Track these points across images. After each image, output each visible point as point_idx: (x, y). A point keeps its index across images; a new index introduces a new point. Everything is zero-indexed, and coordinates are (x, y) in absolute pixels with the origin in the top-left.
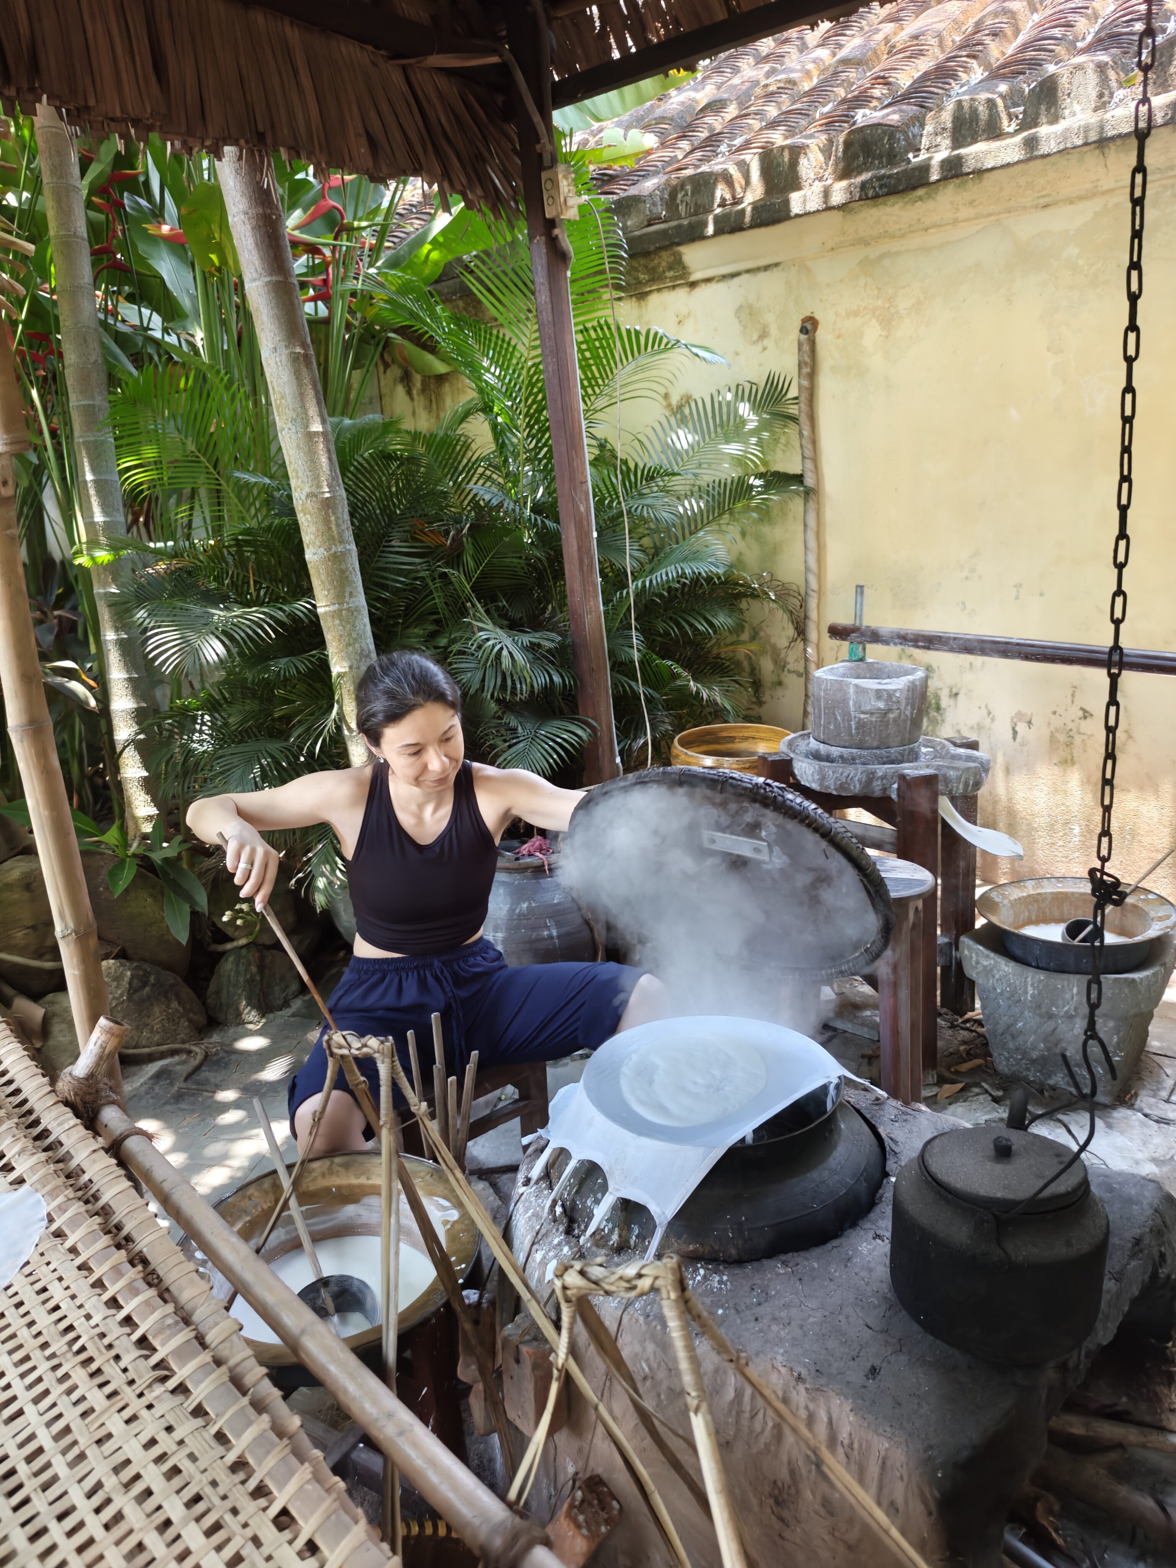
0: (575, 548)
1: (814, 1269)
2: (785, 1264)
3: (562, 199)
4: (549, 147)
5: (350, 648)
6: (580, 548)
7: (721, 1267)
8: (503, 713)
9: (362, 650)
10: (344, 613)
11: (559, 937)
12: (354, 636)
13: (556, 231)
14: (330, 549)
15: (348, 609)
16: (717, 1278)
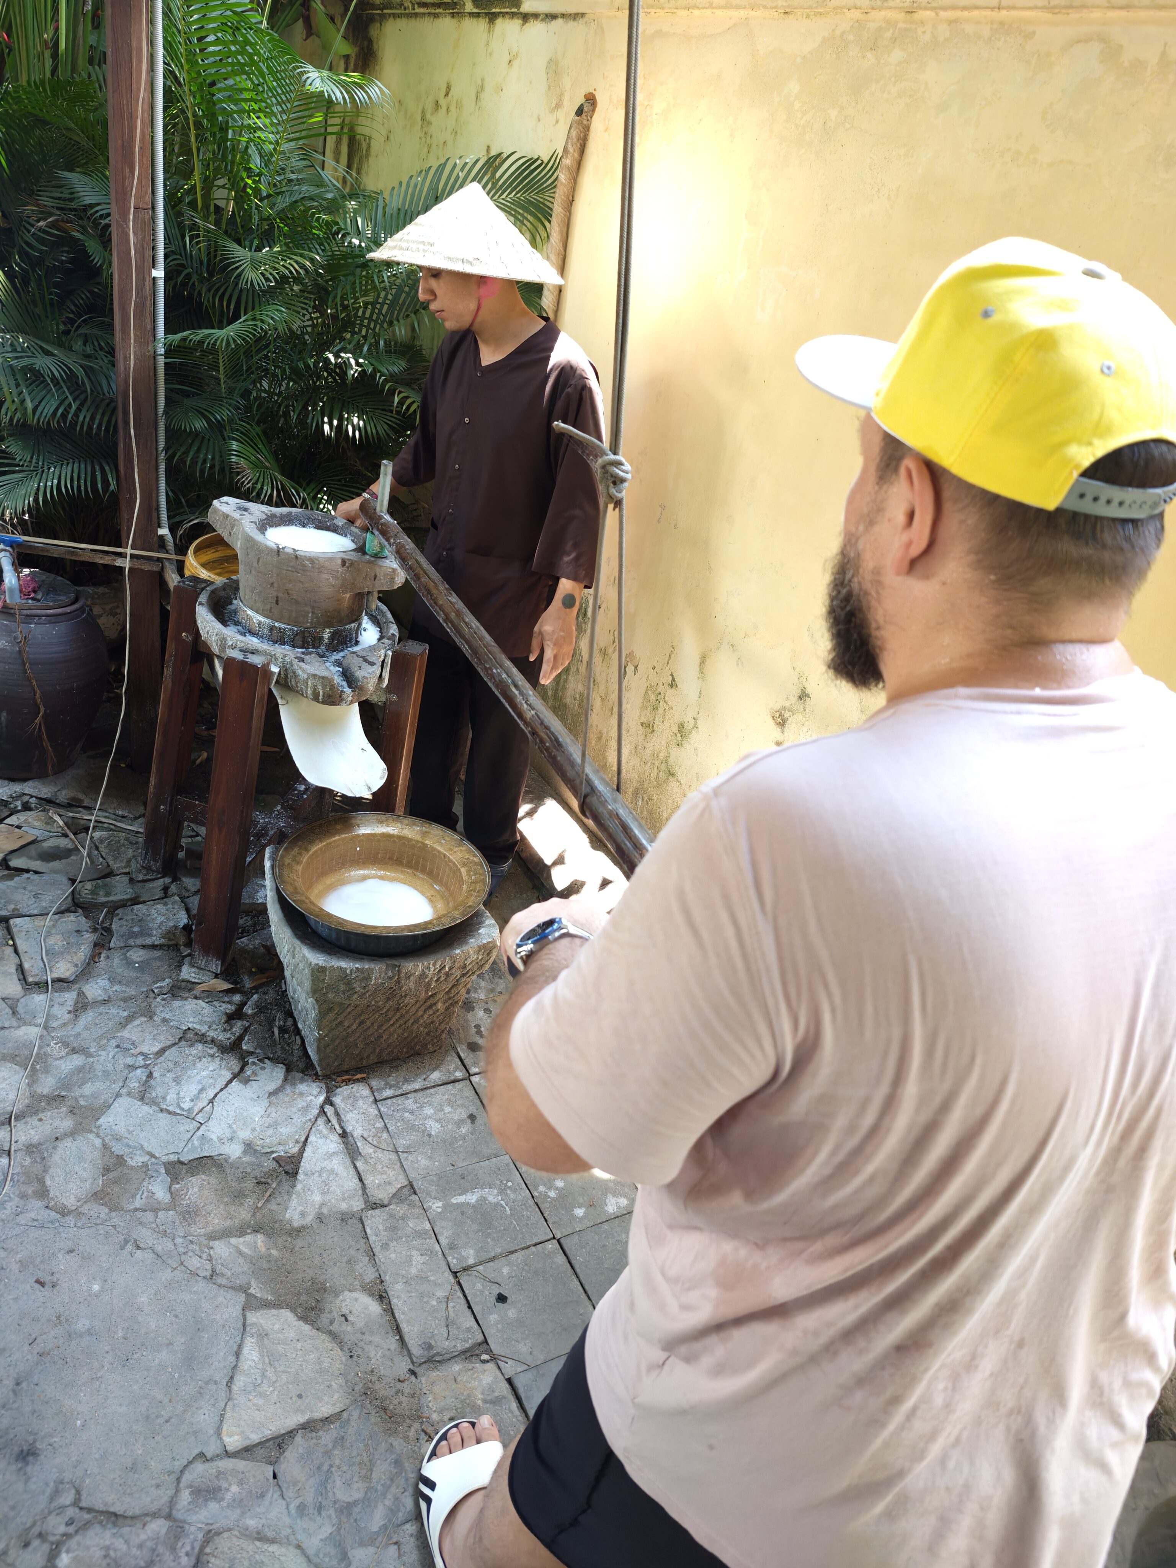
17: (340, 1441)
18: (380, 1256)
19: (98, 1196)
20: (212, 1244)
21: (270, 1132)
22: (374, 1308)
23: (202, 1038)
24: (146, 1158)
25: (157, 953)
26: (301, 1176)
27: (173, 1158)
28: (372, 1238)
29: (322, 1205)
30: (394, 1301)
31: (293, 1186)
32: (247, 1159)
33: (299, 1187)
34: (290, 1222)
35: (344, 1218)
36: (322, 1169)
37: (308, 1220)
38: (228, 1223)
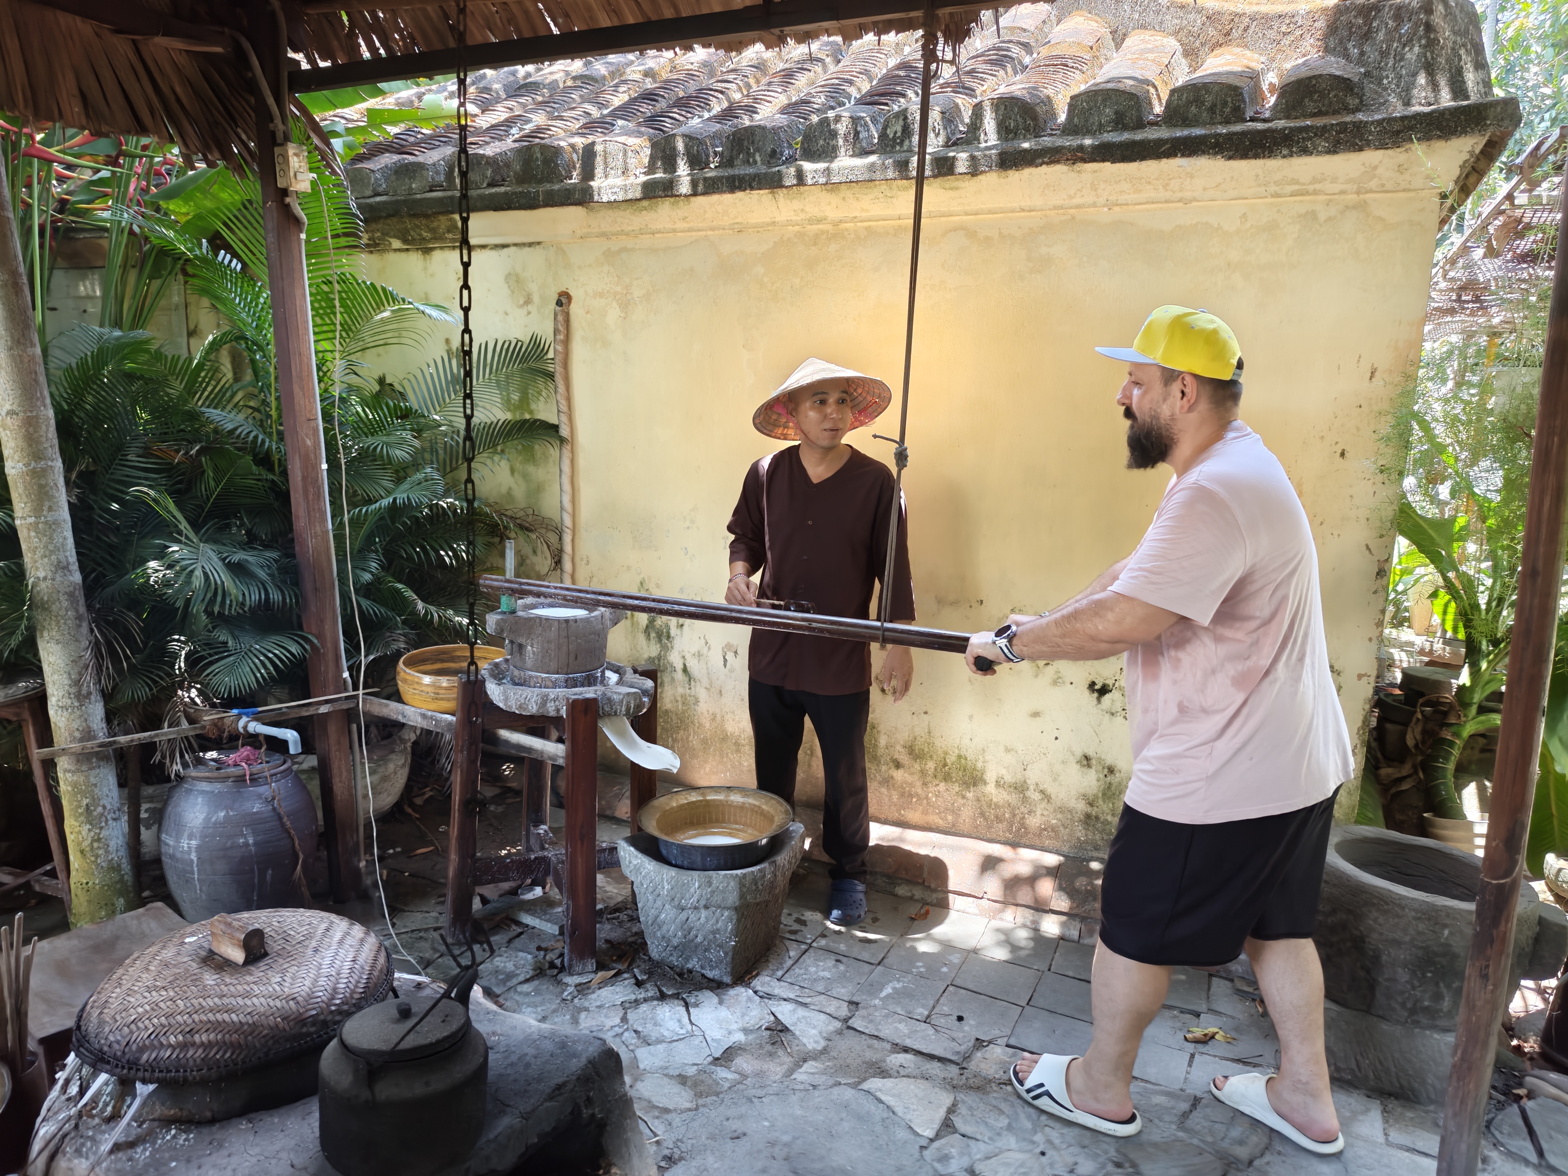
0: (300, 478)
2: (250, 1121)
3: (292, 174)
4: (281, 127)
5: (46, 560)
6: (304, 478)
7: (192, 1128)
8: (214, 628)
9: (59, 562)
10: (40, 526)
11: (255, 844)
12: (51, 547)
13: (288, 200)
14: (29, 465)
15: (46, 523)
16: (184, 1136)
17: (970, 1108)
18: (881, 1035)
19: (699, 1095)
20: (793, 1077)
21: (747, 1018)
22: (909, 1056)
23: (637, 1003)
24: (696, 1068)
25: (536, 982)
26: (791, 1028)
27: (710, 1059)
28: (866, 1031)
29: (820, 1033)
30: (915, 1047)
31: (794, 1034)
32: (750, 1037)
33: (797, 1033)
34: (815, 1049)
35: (839, 1032)
36: (798, 1019)
37: (823, 1043)
38: (786, 1067)
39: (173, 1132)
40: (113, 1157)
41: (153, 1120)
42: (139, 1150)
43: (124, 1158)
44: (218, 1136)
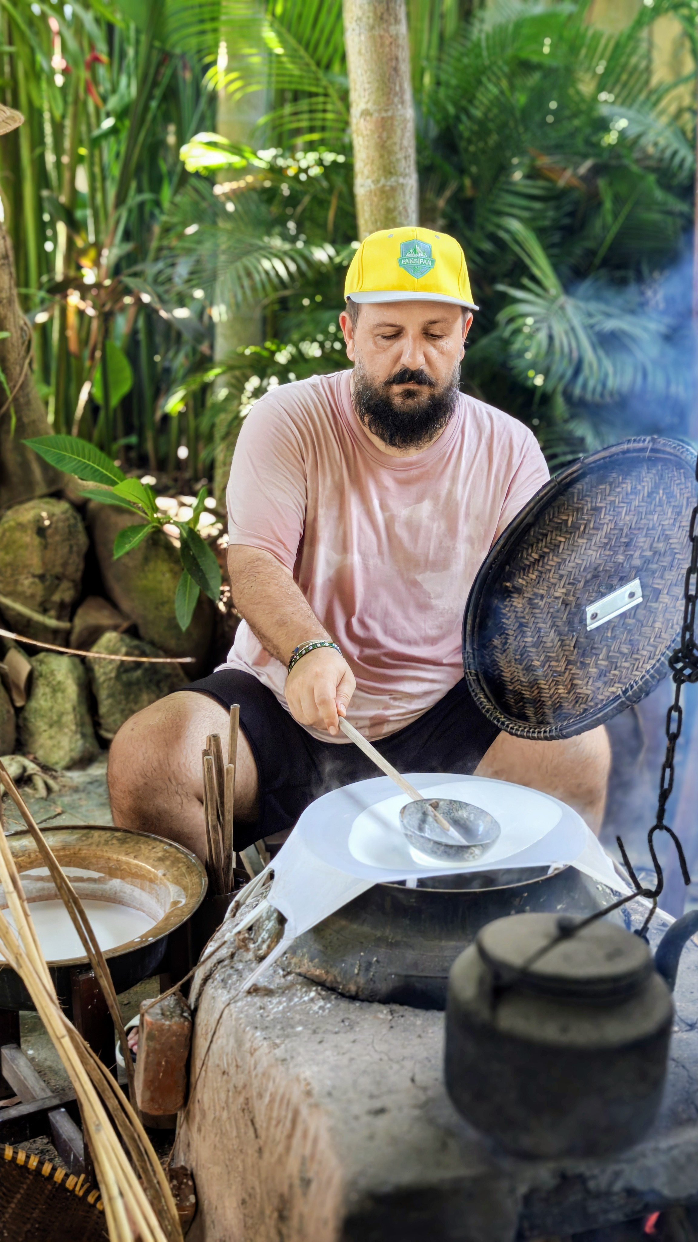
1: (414, 1025)
2: (392, 1012)
7: (333, 997)
16: (321, 1003)
39: (313, 994)
40: (249, 999)
41: (300, 974)
42: (275, 1000)
43: (259, 1004)
44: (353, 1017)
